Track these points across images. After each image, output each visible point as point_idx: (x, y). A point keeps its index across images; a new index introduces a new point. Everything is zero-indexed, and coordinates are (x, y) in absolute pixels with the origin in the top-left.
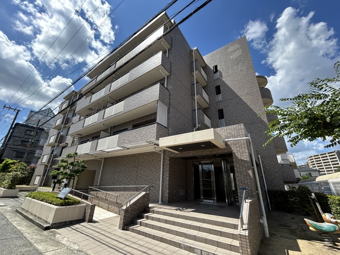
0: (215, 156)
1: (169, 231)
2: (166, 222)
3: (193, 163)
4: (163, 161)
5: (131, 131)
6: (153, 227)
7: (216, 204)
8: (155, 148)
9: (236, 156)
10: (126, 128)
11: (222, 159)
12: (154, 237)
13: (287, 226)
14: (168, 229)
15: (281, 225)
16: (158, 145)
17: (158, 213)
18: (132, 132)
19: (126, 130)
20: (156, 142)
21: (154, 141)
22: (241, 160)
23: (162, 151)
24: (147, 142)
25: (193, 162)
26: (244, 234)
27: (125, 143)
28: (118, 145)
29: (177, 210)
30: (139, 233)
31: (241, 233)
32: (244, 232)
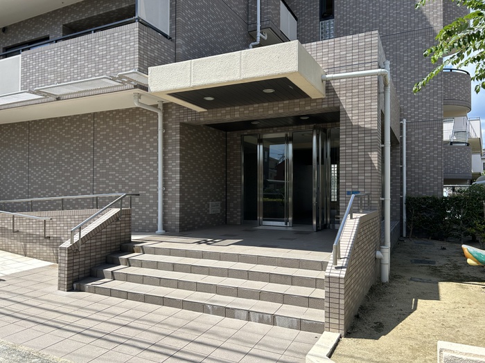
0: (298, 120)
1: (179, 284)
2: (174, 267)
3: (242, 140)
4: (164, 135)
5: (59, 43)
6: (143, 280)
7: (290, 229)
8: (139, 96)
9: (347, 118)
10: (43, 35)
11: (314, 128)
12: (145, 298)
13: (429, 262)
14: (178, 281)
15: (417, 261)
16: (145, 88)
17: (155, 251)
18: (65, 47)
19: (44, 40)
20: (140, 79)
21: (133, 77)
22: (359, 127)
23: (160, 106)
24: (114, 79)
25: (242, 136)
26: (338, 275)
27: (45, 81)
28: (26, 88)
29: (199, 243)
30: (111, 293)
31: (331, 275)
32: (338, 271)
